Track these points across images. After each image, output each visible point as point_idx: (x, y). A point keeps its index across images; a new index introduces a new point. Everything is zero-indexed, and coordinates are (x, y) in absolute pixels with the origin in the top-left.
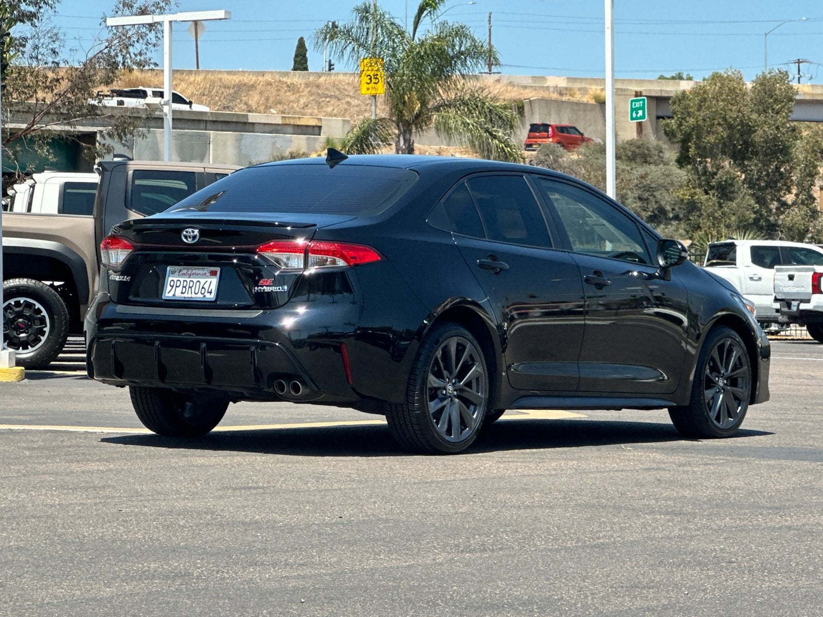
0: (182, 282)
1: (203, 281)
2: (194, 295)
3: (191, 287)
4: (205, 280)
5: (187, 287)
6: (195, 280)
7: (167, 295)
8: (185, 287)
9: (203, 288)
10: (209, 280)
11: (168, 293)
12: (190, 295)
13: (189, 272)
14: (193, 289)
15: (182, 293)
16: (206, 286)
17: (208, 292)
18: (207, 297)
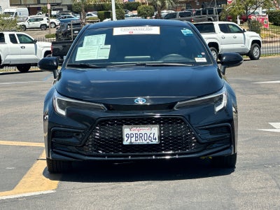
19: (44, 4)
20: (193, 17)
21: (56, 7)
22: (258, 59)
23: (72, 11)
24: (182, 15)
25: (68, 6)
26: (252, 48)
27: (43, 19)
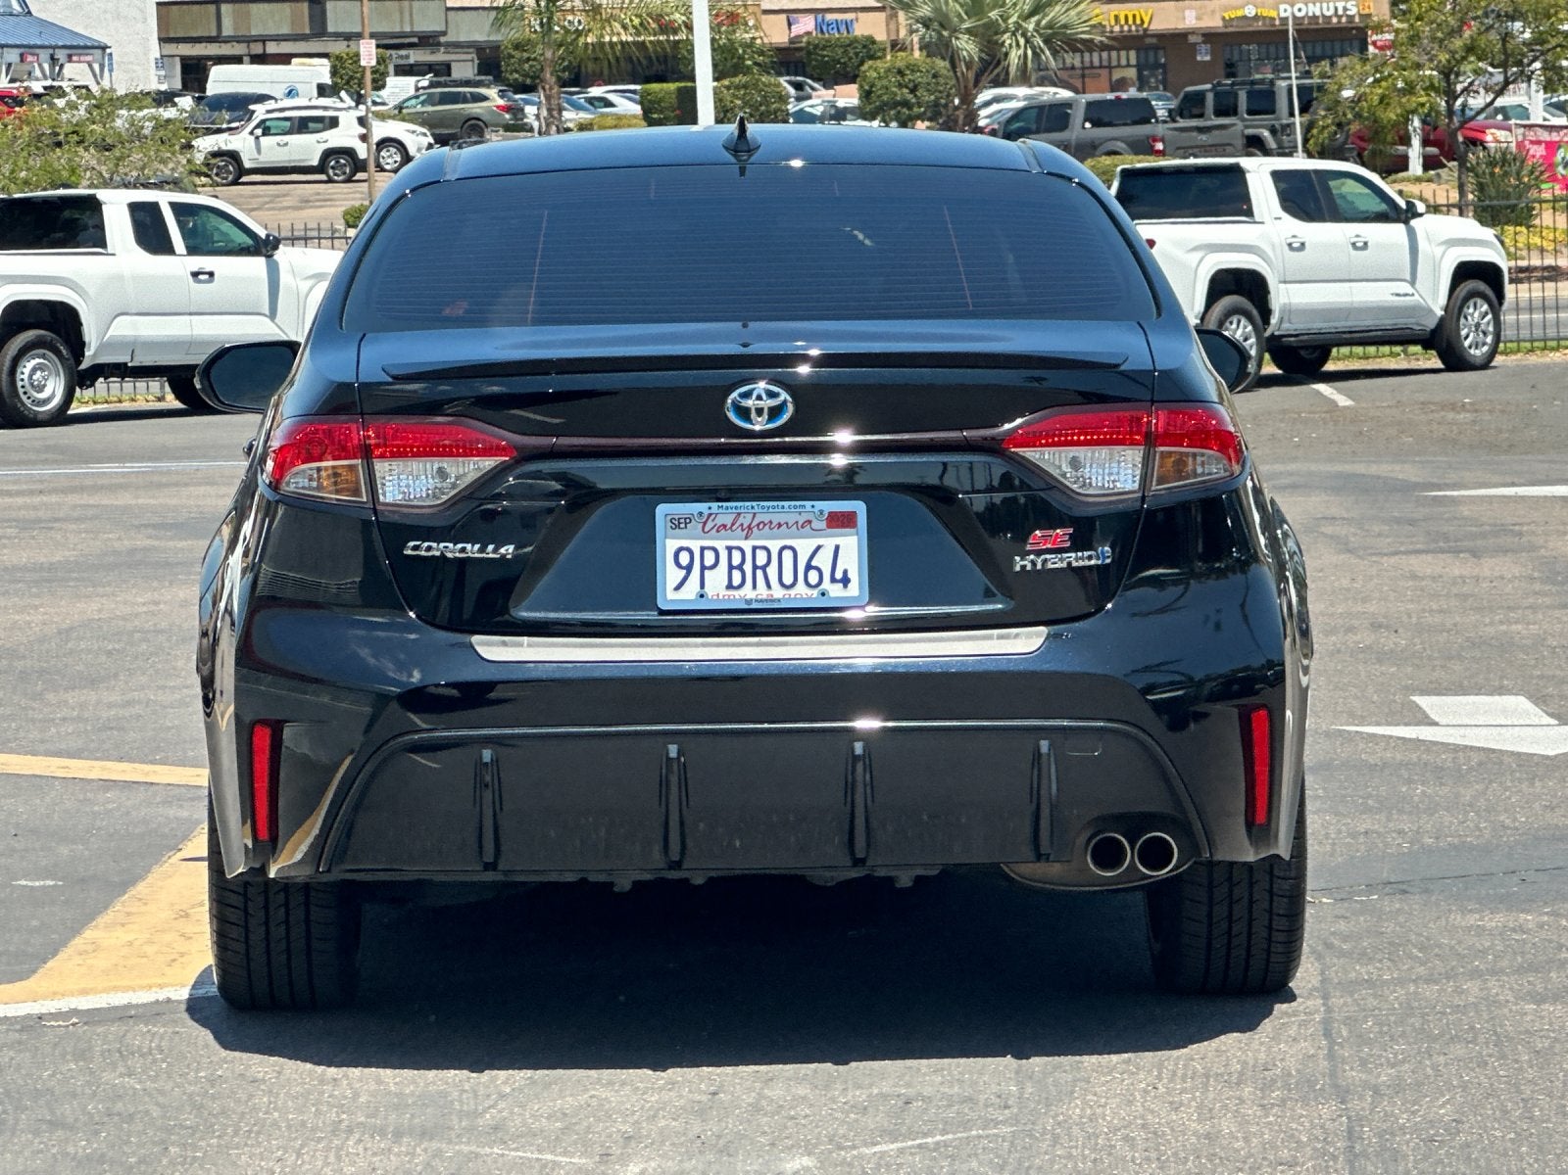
0: (724, 555)
1: (805, 547)
2: (778, 592)
3: (764, 568)
4: (814, 543)
5: (748, 567)
6: (774, 546)
7: (671, 595)
8: (740, 567)
9: (809, 567)
10: (829, 543)
11: (678, 588)
12: (762, 591)
13: (746, 520)
14: (772, 572)
15: (730, 586)
16: (823, 561)
17: (833, 580)
18: (832, 594)
19: (349, 37)
20: (1160, 130)
21: (415, 56)
22: (1485, 365)
23: (499, 79)
24: (1098, 115)
25: (479, 48)
26: (1455, 308)
27: (334, 123)
